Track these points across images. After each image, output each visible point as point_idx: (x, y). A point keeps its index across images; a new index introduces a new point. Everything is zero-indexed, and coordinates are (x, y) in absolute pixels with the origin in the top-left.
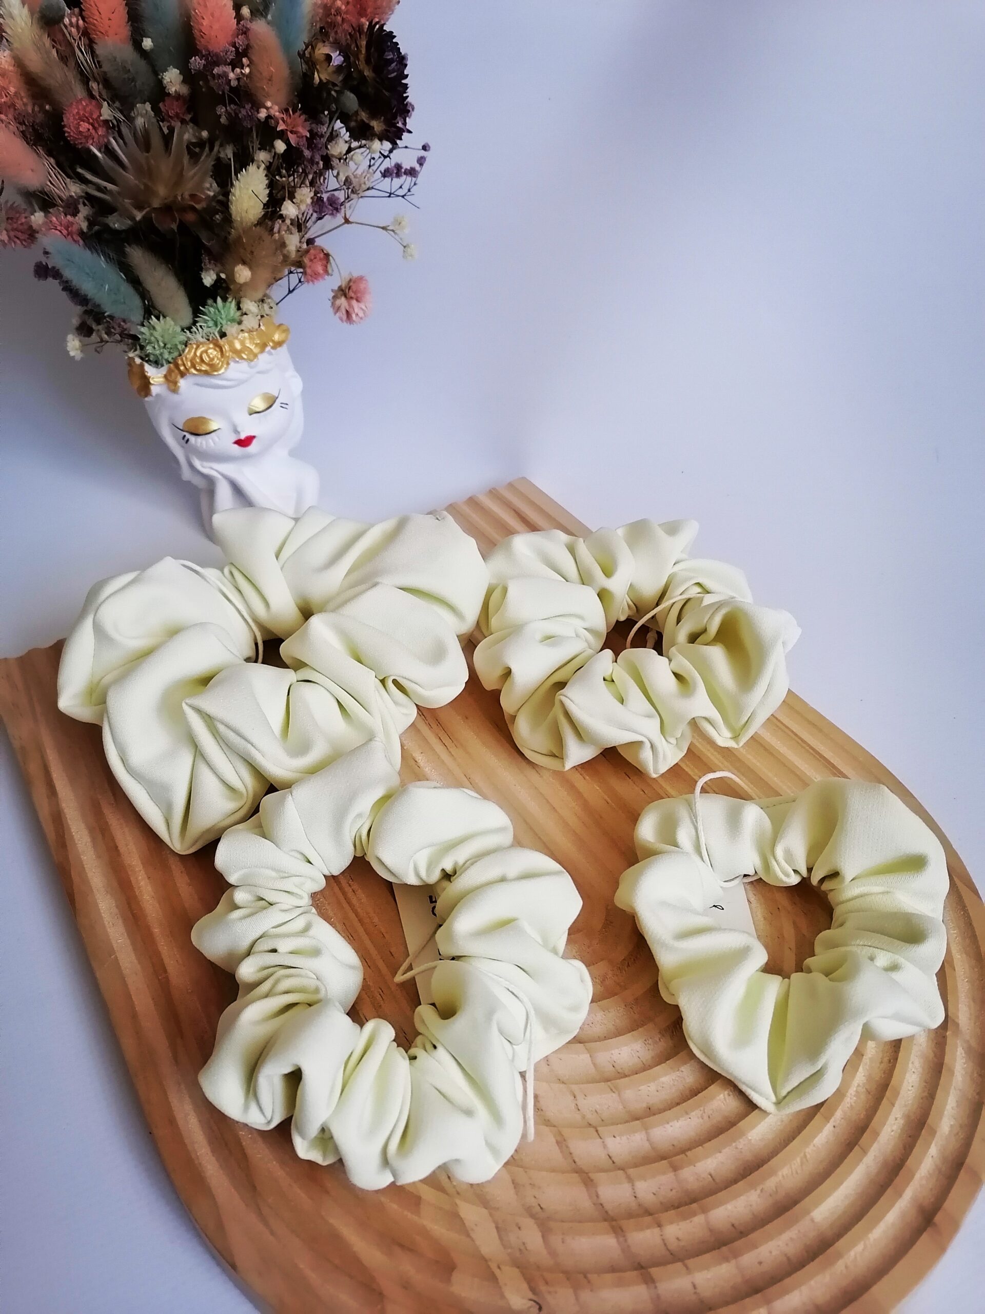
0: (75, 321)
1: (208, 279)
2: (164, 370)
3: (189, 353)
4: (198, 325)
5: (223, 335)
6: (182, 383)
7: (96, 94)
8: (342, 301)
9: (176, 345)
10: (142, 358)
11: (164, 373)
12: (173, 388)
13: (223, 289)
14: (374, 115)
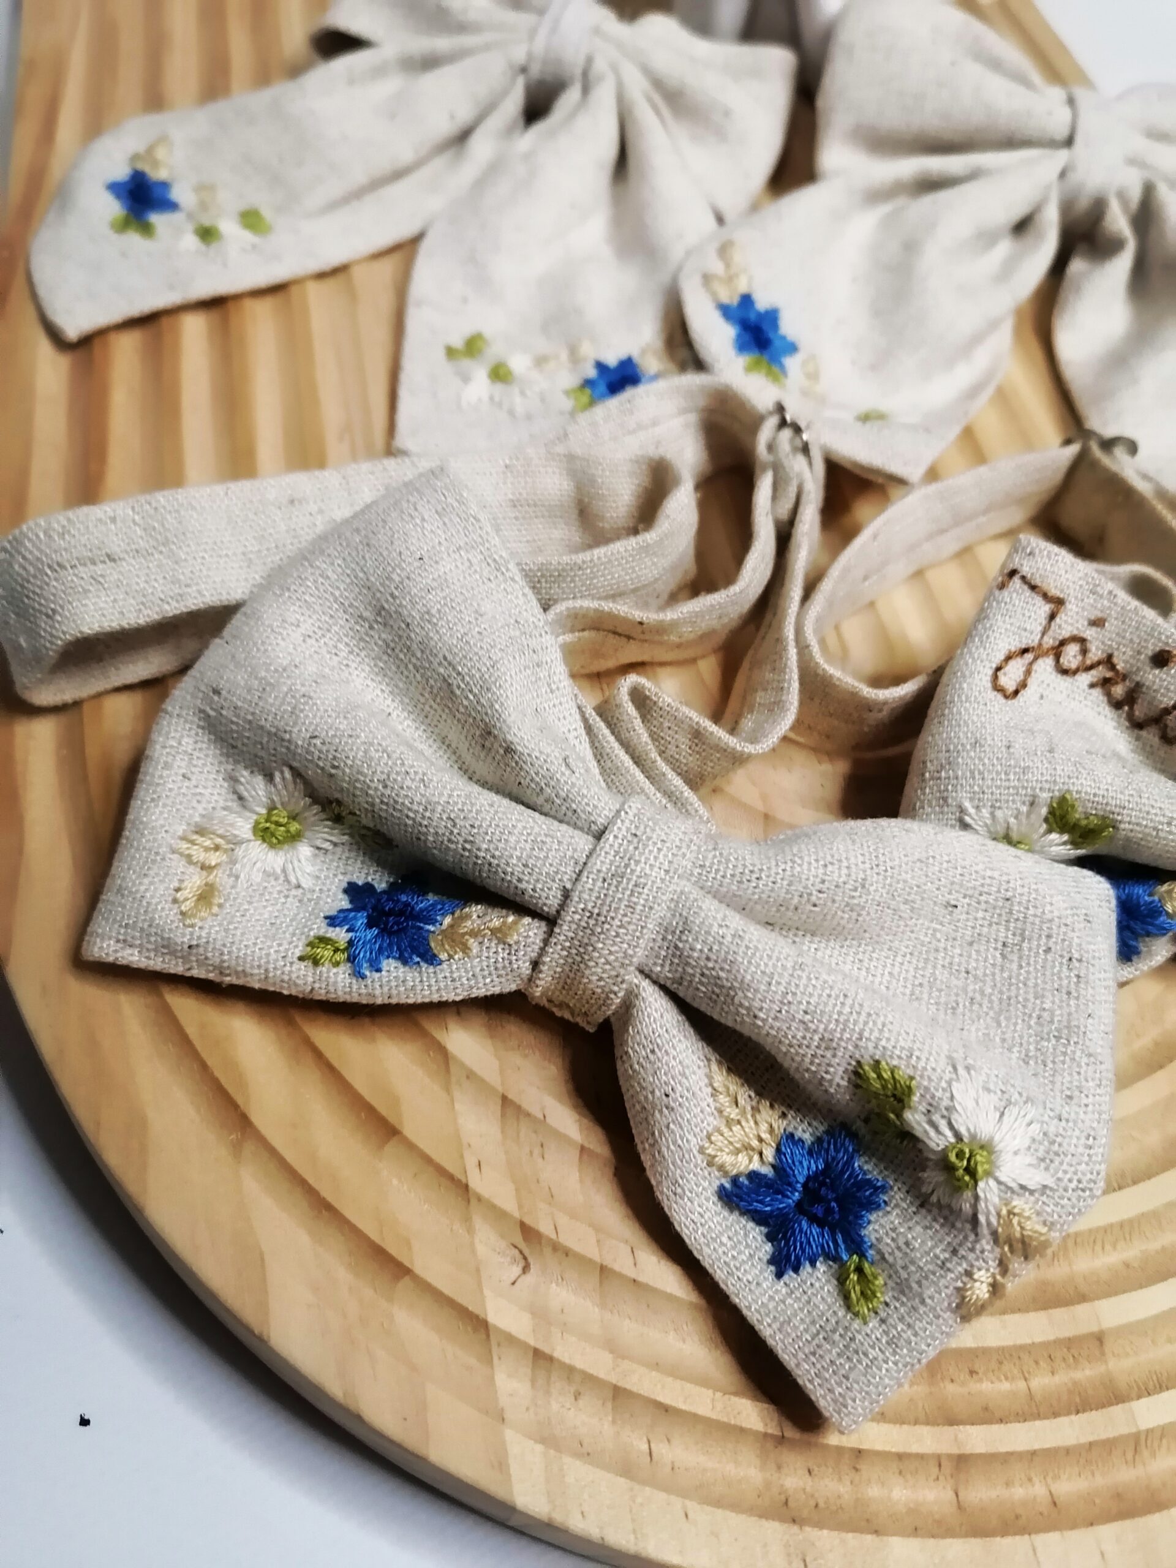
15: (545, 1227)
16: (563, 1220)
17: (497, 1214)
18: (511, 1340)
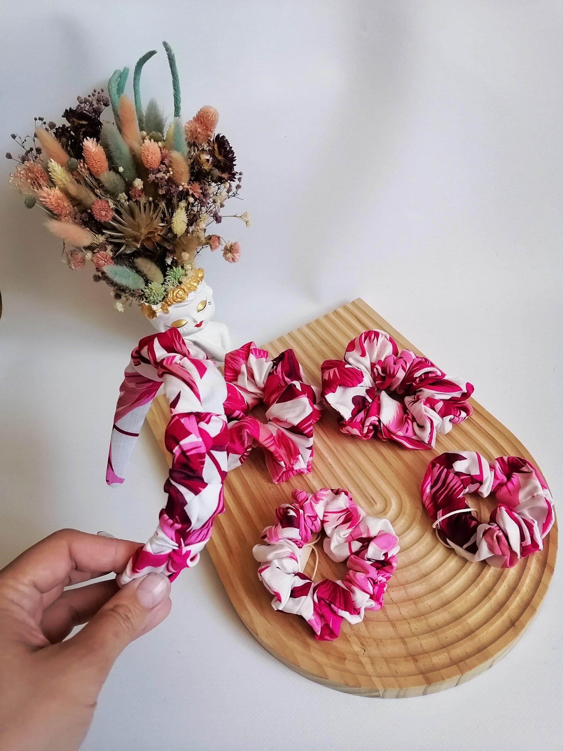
0: (112, 294)
1: (169, 261)
2: (160, 305)
3: (170, 296)
4: (167, 280)
5: (180, 283)
6: (169, 308)
7: (99, 194)
8: (229, 255)
9: (162, 293)
10: (148, 302)
11: (160, 306)
12: (166, 312)
13: (175, 263)
14: (223, 172)
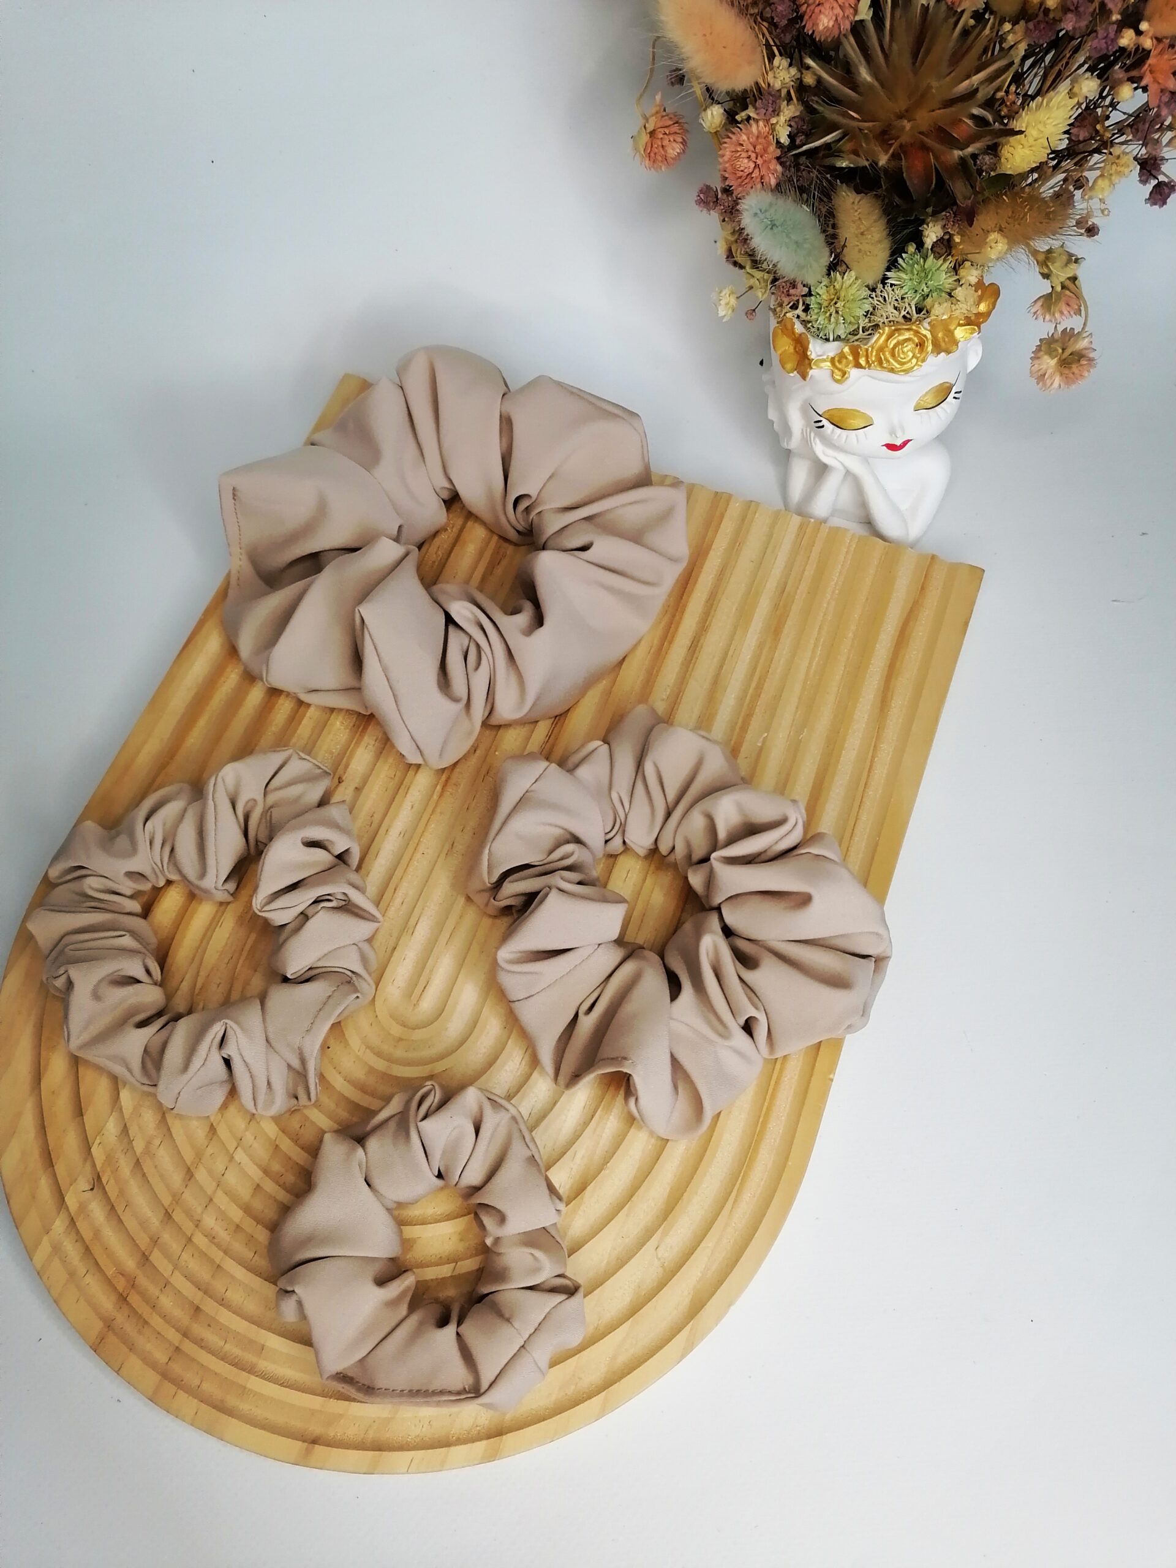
1: (931, 234)
3: (876, 339)
4: (890, 282)
5: (923, 312)
13: (944, 248)
15: (104, 1180)
16: (112, 1181)
17: (94, 1165)
18: (67, 1209)
